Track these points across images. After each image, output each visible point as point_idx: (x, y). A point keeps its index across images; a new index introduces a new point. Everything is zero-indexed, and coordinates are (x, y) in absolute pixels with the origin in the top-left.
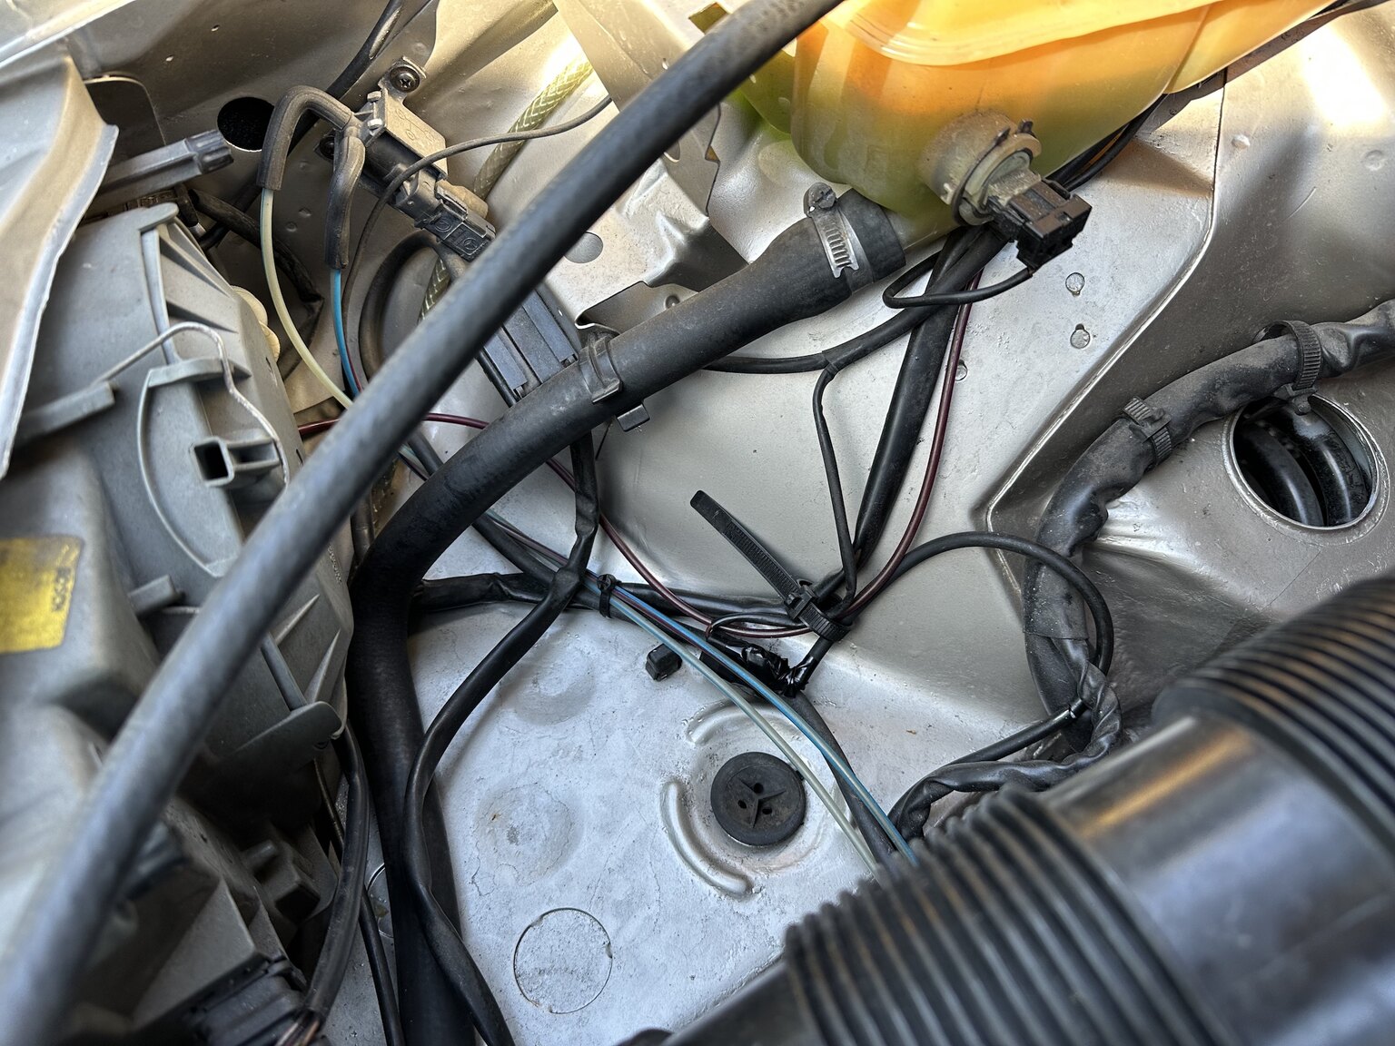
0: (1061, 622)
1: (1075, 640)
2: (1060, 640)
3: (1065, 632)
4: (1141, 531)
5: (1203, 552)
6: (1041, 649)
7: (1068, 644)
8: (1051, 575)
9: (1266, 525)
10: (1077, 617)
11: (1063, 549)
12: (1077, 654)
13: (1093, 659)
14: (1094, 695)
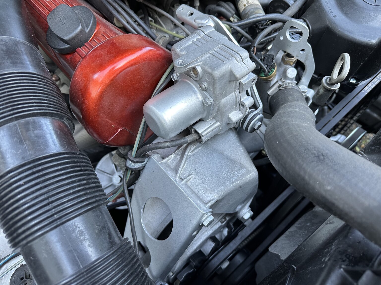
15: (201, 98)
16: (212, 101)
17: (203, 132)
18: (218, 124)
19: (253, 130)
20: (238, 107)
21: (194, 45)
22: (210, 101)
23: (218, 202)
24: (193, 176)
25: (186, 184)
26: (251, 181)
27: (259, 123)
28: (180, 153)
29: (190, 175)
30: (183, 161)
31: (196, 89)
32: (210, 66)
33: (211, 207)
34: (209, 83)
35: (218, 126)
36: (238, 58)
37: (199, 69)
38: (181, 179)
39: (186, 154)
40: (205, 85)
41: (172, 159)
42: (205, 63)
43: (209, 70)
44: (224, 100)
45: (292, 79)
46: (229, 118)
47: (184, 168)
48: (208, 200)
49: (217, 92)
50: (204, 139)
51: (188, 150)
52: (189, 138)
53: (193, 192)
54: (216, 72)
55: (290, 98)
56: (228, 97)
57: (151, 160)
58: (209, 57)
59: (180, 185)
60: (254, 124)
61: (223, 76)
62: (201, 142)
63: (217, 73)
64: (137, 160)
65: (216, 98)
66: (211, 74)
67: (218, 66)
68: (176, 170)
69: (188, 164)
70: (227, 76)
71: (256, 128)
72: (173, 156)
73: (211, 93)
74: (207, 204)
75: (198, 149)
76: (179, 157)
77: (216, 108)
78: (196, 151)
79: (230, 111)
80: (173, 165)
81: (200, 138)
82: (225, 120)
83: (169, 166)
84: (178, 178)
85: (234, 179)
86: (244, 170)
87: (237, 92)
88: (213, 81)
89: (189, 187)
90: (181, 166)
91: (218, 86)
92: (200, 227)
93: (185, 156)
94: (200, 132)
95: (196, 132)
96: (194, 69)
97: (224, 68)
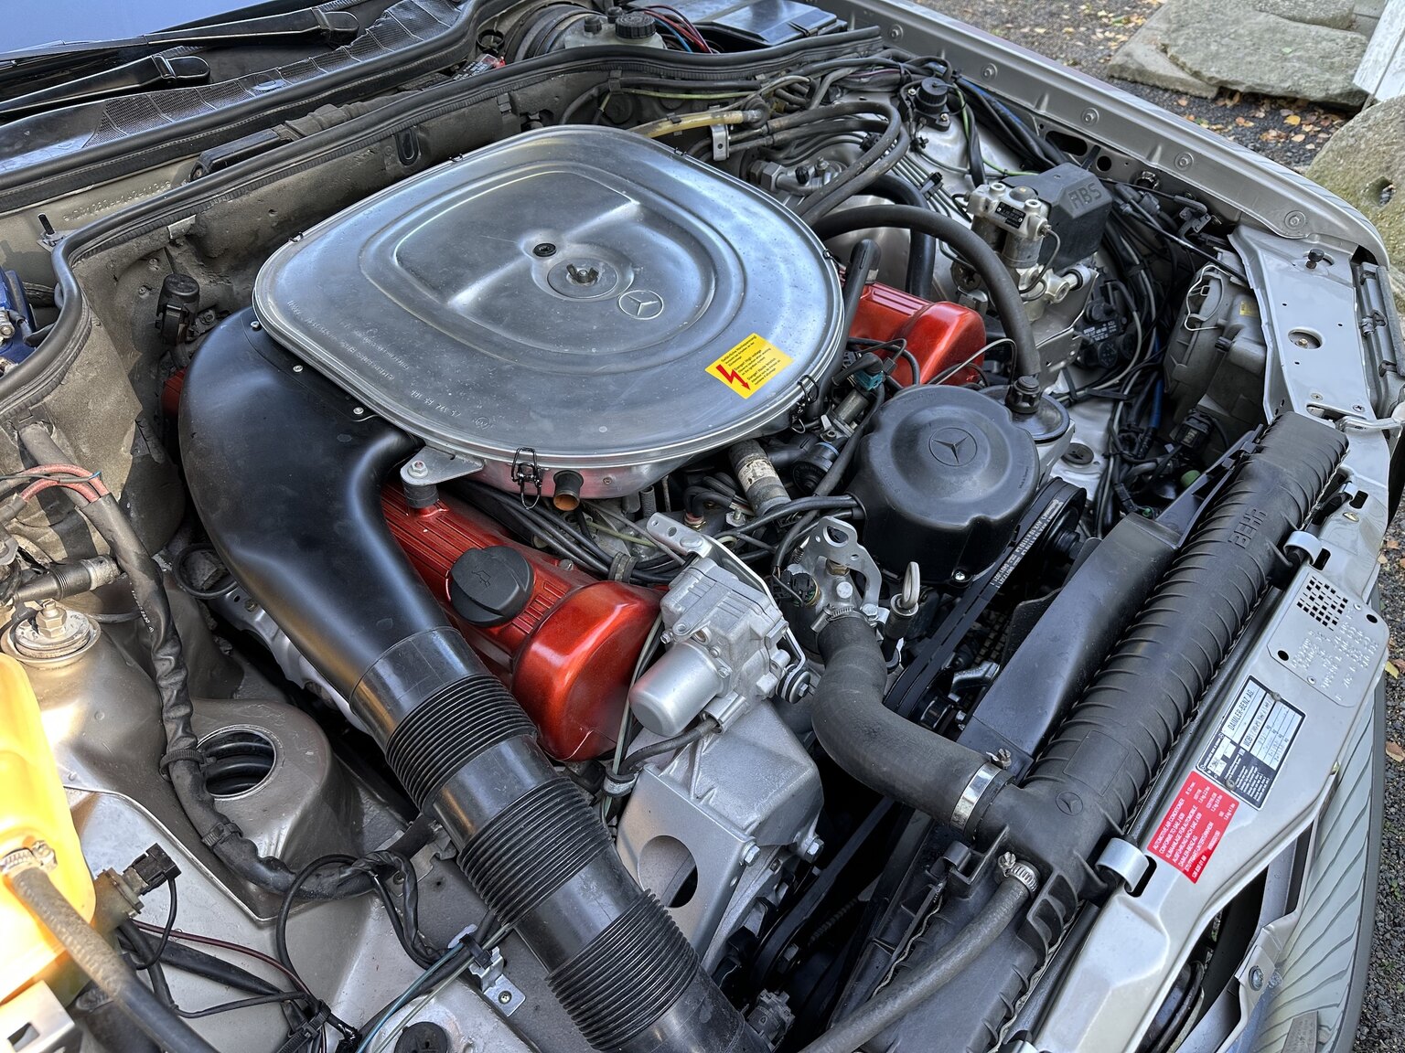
0: (331, 879)
1: (341, 873)
2: (341, 880)
3: (337, 877)
4: (274, 842)
5: (288, 812)
6: (342, 891)
7: (342, 876)
8: (305, 883)
9: (272, 782)
10: (328, 872)
11: (291, 878)
12: (348, 872)
13: (350, 865)
14: (369, 864)
15: (713, 667)
16: (730, 670)
17: (722, 716)
18: (743, 698)
19: (797, 698)
20: (768, 669)
21: (693, 596)
22: (727, 670)
23: (762, 825)
24: (716, 790)
25: (707, 805)
26: (809, 784)
27: (805, 687)
28: (687, 756)
29: (710, 789)
30: (696, 768)
31: (704, 656)
32: (722, 627)
33: (752, 834)
34: (723, 648)
35: (743, 703)
36: (757, 609)
37: (706, 631)
38: (699, 798)
39: (698, 755)
40: (718, 650)
41: (676, 767)
42: (713, 620)
43: (722, 632)
44: (746, 666)
45: (847, 600)
46: (758, 688)
47: (699, 780)
48: (746, 823)
49: (736, 657)
50: (724, 726)
51: (699, 749)
52: (701, 729)
53: (721, 816)
54: (731, 635)
55: (847, 635)
56: (751, 659)
57: (644, 774)
58: (717, 613)
59: (699, 806)
60: (798, 689)
61: (741, 638)
62: (720, 731)
63: (733, 636)
64: (624, 778)
65: (735, 666)
66: (725, 638)
67: (733, 625)
68: (686, 785)
69: (704, 773)
70: (747, 636)
71: (801, 695)
72: (676, 762)
73: (728, 661)
74: (745, 829)
75: (714, 744)
76: (686, 765)
77: (737, 679)
78: (711, 748)
79: (758, 677)
80: (680, 777)
81: (718, 725)
82: (752, 692)
83: (672, 780)
84: (692, 798)
85: (782, 784)
86: (795, 769)
87: (764, 649)
88: (728, 647)
89: (713, 809)
90: (694, 777)
91: (736, 651)
92: (741, 868)
93: (697, 759)
94: (717, 718)
95: (710, 717)
96: (700, 633)
97: (740, 627)
